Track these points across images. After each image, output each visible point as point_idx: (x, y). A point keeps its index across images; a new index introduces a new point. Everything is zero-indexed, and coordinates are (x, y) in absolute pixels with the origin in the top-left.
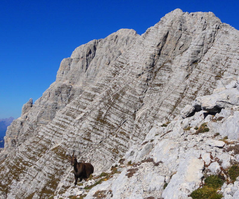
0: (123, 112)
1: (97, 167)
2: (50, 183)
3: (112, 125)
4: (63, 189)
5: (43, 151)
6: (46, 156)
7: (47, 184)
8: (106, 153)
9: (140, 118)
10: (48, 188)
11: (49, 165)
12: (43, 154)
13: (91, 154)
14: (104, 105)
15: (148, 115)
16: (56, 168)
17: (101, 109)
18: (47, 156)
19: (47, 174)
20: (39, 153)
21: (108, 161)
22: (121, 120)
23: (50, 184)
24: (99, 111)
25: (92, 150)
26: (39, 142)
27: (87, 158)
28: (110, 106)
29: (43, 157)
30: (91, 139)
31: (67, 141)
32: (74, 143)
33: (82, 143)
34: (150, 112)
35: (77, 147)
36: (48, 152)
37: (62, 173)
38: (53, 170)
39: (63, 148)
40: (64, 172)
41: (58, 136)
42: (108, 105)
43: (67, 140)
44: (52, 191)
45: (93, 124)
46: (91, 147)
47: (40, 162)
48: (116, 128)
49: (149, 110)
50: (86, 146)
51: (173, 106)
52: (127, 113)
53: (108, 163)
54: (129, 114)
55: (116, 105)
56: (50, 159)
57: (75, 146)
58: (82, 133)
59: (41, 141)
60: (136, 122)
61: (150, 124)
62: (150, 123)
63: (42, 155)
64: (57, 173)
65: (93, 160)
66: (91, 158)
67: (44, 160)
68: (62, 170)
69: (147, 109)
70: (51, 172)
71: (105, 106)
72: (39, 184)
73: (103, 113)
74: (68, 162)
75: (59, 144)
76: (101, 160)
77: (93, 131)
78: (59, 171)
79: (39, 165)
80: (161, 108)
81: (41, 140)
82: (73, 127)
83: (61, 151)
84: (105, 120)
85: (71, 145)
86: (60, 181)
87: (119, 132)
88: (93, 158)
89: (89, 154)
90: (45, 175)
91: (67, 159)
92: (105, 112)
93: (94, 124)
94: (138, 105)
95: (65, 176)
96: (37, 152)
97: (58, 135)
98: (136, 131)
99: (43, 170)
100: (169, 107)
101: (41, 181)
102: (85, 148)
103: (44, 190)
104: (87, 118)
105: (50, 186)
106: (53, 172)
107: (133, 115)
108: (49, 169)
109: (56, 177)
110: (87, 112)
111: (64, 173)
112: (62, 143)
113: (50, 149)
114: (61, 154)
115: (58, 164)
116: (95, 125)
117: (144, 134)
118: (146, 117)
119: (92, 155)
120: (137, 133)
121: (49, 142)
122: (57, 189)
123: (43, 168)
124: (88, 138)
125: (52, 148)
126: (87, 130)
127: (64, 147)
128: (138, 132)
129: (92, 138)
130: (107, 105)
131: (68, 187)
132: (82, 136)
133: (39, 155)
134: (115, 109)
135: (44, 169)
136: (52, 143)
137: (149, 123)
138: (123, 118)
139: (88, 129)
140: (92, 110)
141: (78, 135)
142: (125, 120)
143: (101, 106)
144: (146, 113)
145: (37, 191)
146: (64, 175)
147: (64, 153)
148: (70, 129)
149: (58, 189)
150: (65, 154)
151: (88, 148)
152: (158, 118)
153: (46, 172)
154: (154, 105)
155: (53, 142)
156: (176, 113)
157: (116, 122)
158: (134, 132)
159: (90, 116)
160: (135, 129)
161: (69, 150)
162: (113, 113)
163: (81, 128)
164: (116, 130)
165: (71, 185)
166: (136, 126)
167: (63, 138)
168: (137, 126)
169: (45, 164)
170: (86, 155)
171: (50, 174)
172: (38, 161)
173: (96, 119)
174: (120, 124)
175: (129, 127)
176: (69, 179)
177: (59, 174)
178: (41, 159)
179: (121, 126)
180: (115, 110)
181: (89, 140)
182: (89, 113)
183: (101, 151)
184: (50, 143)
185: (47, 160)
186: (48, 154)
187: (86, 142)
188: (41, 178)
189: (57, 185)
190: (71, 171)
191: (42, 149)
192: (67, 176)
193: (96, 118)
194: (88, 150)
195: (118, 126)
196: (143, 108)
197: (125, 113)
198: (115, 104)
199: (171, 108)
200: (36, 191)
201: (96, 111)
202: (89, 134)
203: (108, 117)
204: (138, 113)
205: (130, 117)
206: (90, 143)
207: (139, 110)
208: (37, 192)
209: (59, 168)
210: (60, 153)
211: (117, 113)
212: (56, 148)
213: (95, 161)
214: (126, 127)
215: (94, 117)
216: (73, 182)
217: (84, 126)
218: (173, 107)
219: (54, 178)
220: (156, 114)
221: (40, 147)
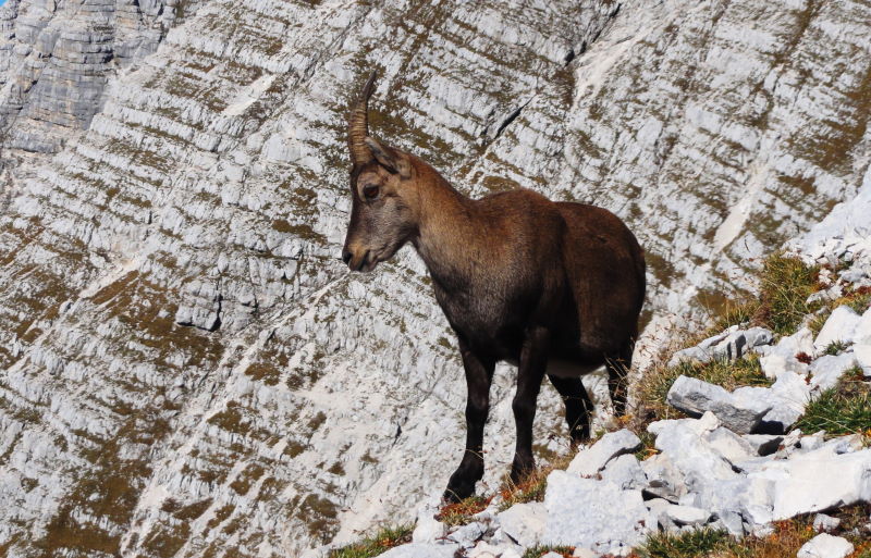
0: (499, 62)
1: (362, 388)
2: (90, 487)
3: (439, 142)
4: (167, 523)
5: (42, 307)
6: (64, 333)
7: (75, 497)
8: (409, 307)
9: (603, 91)
10: (82, 518)
11: (82, 388)
12: (43, 325)
13: (323, 315)
14: (387, 22)
15: (646, 75)
16: (121, 403)
17: (368, 49)
18: (68, 334)
19: (71, 438)
20: (22, 316)
21: (425, 349)
22: (488, 109)
23: (94, 497)
24: (360, 61)
25: (324, 290)
26: (20, 256)
27: (298, 338)
28: (420, 29)
29: (46, 342)
30: (317, 228)
31: (177, 243)
32: (222, 255)
33: (266, 254)
34: (659, 53)
35: (237, 278)
36: (71, 312)
37: (162, 429)
38: (108, 411)
39: (156, 287)
40: (173, 423)
41: (127, 219)
42: (410, 23)
43: (179, 237)
44: (104, 532)
45: (329, 139)
46: (321, 275)
47: (31, 368)
48: (463, 156)
49: (650, 44)
50: (289, 271)
51: (794, 13)
52: (526, 69)
53: (420, 362)
54: (535, 74)
55: (456, 21)
56: (88, 353)
57: (225, 273)
58: (268, 196)
59: (29, 248)
60: (578, 118)
61: (660, 124)
62: (662, 118)
63: (41, 332)
64: (128, 432)
65: (337, 350)
66: (322, 337)
67: (51, 360)
68: (157, 412)
69: (639, 37)
70: (94, 427)
71: (394, 33)
72: (27, 497)
73: (380, 72)
74: (192, 363)
75: (136, 263)
76: (380, 346)
77: (331, 179)
78: (144, 418)
79: (23, 391)
80: (725, 30)
81: (27, 241)
82: (208, 160)
83: (147, 304)
84: (393, 114)
85: (204, 268)
86: (148, 473)
87: (481, 179)
88: (337, 334)
89: (310, 315)
90: (61, 442)
91: (181, 345)
92: (392, 63)
93: (333, 141)
94: (586, 17)
95: (175, 447)
96: (12, 312)
97: (127, 209)
98: (577, 173)
99: (48, 417)
100: (773, 24)
101: (43, 480)
102: (284, 277)
103: (60, 528)
104: (287, 102)
105: (93, 504)
106: (109, 423)
107: (559, 74)
108: (83, 407)
109: (123, 451)
110: (291, 70)
111: (170, 430)
112: (151, 257)
113: (84, 294)
114: (147, 319)
115: (135, 379)
116: (337, 144)
117: (630, 185)
118: (637, 88)
119: (331, 319)
120: (586, 181)
121: (76, 254)
122: (133, 522)
123: (49, 404)
124: (300, 221)
125: (93, 289)
126: (292, 178)
127: (162, 276)
128: (593, 176)
129: (322, 218)
130: (405, 27)
131: (197, 509)
132: (268, 212)
133: (20, 332)
134: (450, 45)
135: (54, 407)
136: (96, 261)
137: (653, 119)
138: (503, 97)
139: (300, 170)
140: (318, 56)
141: (245, 208)
142: (513, 108)
143: (367, 30)
144: (635, 61)
145: (23, 534)
146: (171, 439)
147: (163, 313)
148: (193, 175)
149: (139, 523)
150: (171, 318)
151: (304, 278)
152: (708, 89)
153: (68, 425)
154: (682, 14)
155: (101, 253)
156: (815, 56)
157: (458, 121)
158: (567, 175)
159: (306, 91)
160: (573, 160)
161: (196, 294)
162: (439, 70)
163: (259, 168)
164: (465, 171)
165: (215, 494)
166: (582, 142)
167: (155, 227)
168: (584, 139)
169: (58, 378)
170: (293, 319)
171: (93, 438)
172: (20, 364)
173: (342, 108)
174: (484, 133)
175: (537, 151)
176: (199, 464)
177: (145, 436)
178: (36, 351)
179: (490, 142)
180: (453, 52)
181: (306, 232)
182: (302, 74)
183: (378, 293)
184: (79, 257)
185: (69, 359)
186: (72, 320)
187: (291, 247)
188: (37, 461)
189: (132, 498)
190: (210, 415)
191: (40, 295)
192: (188, 448)
193: (342, 101)
194: (305, 290)
195: (477, 147)
196: (615, 34)
197: (512, 65)
198: (449, 15)
199: (782, 30)
200: (15, 539)
201: (340, 61)
202: (304, 200)
203: (412, 96)
204: (588, 62)
205: (539, 91)
206: (313, 248)
207: (595, 46)
208: (23, 544)
209: (139, 403)
210: (141, 315)
211: (462, 67)
212: (118, 286)
213: (347, 356)
214: (519, 151)
215: (329, 95)
216: (223, 480)
217: (274, 152)
218: (792, 21)
219: (116, 461)
220: (693, 68)
221: (26, 286)
